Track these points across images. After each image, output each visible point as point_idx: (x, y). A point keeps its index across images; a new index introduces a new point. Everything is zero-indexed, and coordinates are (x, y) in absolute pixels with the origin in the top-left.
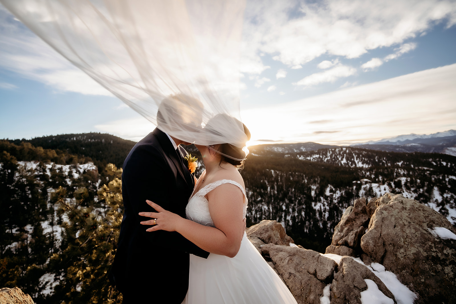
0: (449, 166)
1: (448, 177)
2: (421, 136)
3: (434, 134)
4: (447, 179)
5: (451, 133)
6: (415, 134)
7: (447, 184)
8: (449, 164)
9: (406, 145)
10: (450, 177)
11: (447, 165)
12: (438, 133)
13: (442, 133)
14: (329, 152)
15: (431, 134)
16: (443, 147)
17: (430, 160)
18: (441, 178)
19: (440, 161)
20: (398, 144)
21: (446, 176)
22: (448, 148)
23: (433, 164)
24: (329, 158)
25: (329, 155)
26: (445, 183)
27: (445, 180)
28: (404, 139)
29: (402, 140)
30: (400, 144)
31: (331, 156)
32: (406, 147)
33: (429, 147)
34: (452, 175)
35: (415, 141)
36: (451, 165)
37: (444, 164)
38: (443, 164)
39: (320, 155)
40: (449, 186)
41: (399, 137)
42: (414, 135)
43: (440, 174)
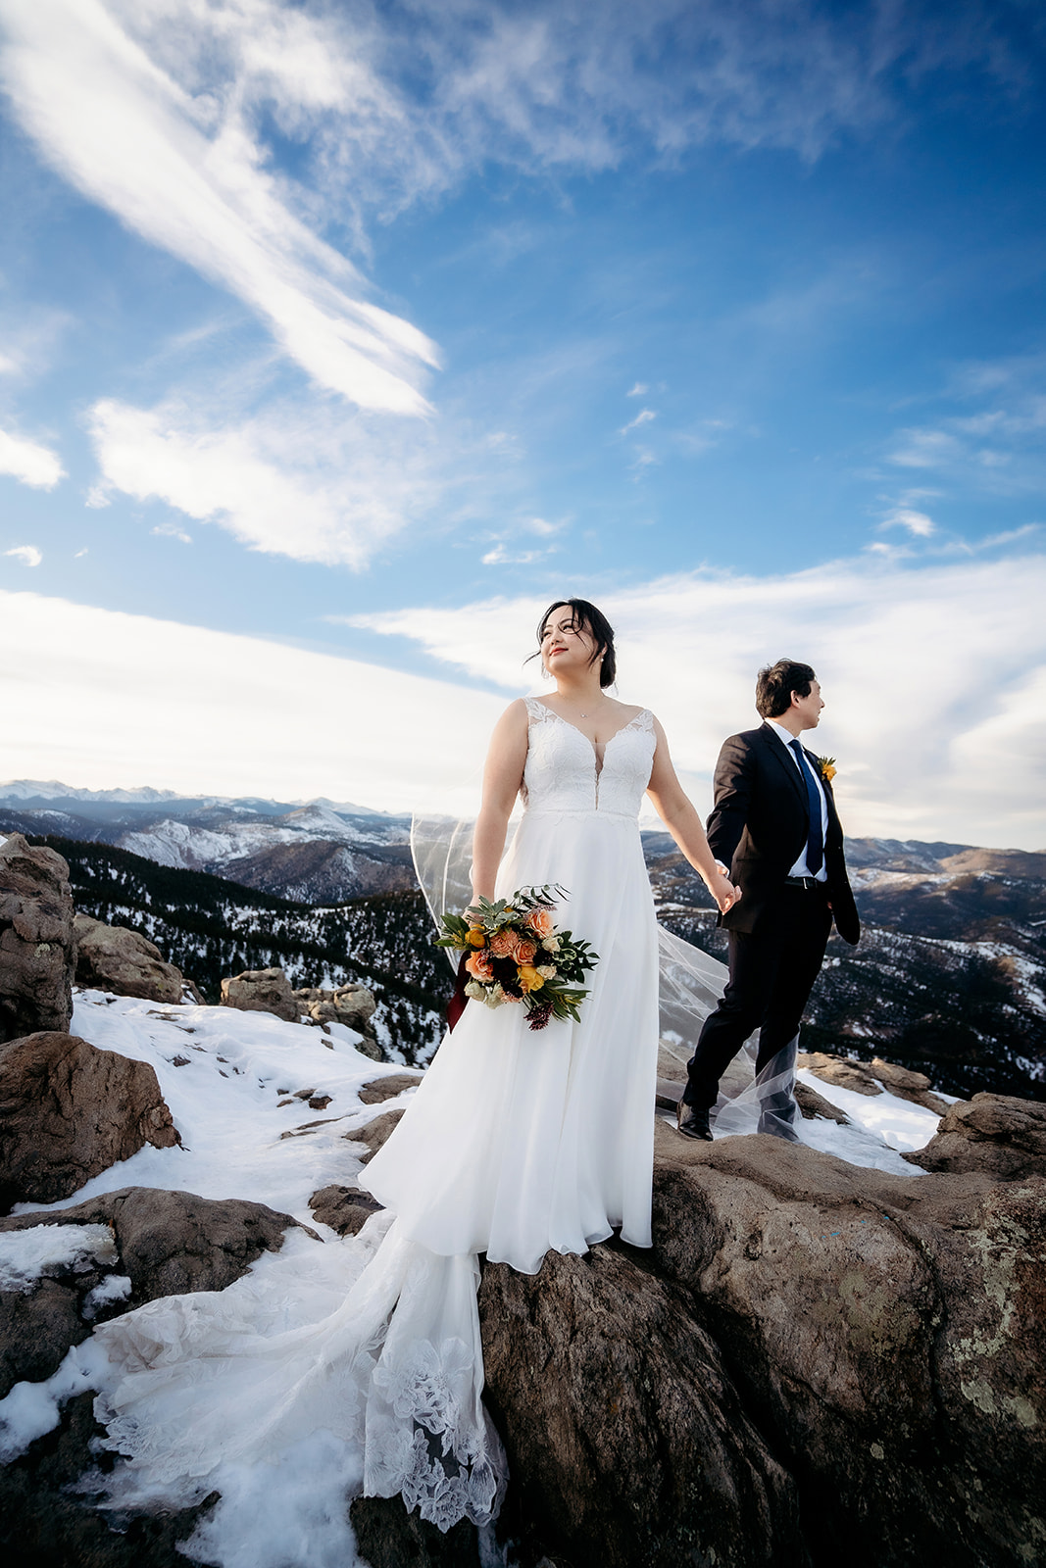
0: (123, 881)
1: (113, 910)
2: (77, 792)
5: (145, 797)
8: (125, 876)
9: (30, 813)
11: (119, 877)
12: (118, 790)
15: (102, 791)
16: (121, 831)
17: (84, 862)
19: (105, 866)
20: (9, 806)
21: (110, 906)
22: (132, 834)
23: (88, 874)
28: (30, 794)
29: (21, 795)
30: (14, 808)
32: (31, 818)
33: (88, 825)
35: (55, 804)
36: (128, 879)
37: (114, 874)
38: (110, 875)
41: (17, 784)
42: (58, 786)
43: (96, 902)
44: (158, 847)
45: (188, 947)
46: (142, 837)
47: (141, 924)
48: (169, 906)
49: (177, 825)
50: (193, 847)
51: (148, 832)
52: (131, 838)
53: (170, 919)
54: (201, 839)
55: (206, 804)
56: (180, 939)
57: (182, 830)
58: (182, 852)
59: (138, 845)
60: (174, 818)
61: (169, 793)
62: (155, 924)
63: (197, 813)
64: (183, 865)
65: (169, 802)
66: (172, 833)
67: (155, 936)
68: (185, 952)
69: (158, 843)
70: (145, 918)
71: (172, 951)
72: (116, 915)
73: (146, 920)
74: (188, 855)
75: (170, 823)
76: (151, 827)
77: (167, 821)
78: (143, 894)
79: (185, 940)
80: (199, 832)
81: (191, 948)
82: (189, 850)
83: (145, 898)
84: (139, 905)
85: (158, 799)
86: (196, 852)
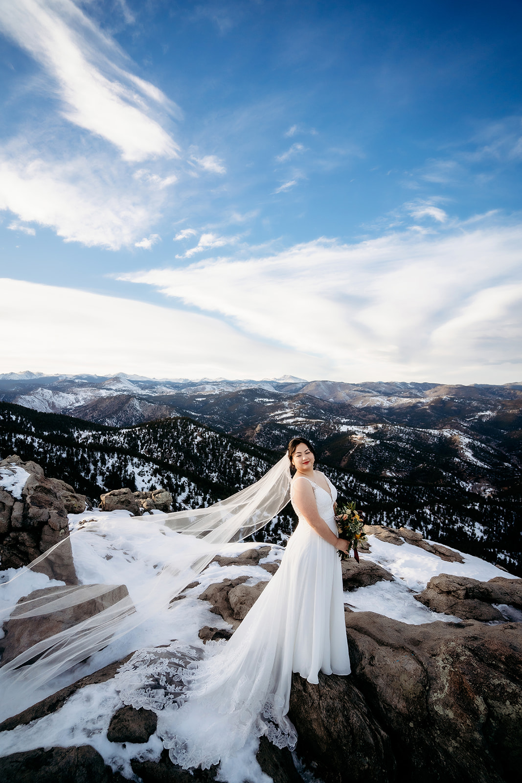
0: (19, 421)
1: (15, 437)
3: (6, 374)
4: (14, 440)
5: (27, 376)
7: (13, 446)
8: (20, 418)
10: (18, 436)
11: (17, 419)
12: (12, 373)
13: (16, 374)
15: (3, 374)
16: (15, 395)
18: (6, 438)
19: (8, 413)
21: (13, 435)
22: (23, 397)
26: (11, 445)
27: (11, 440)
34: (20, 434)
36: (21, 420)
37: (14, 418)
38: (12, 418)
40: (15, 449)
43: (5, 433)
44: (36, 402)
45: (56, 453)
46: (27, 397)
47: (31, 442)
48: (45, 433)
49: (45, 390)
50: (55, 401)
51: (30, 395)
52: (21, 398)
53: (46, 439)
54: (60, 397)
55: (60, 379)
56: (52, 449)
57: (48, 393)
58: (49, 405)
59: (25, 402)
60: (44, 387)
61: (40, 374)
62: (38, 442)
63: (56, 383)
64: (50, 411)
65: (40, 378)
66: (43, 395)
67: (39, 449)
68: (55, 456)
69: (36, 400)
70: (32, 439)
71: (48, 455)
72: (17, 439)
73: (33, 441)
74: (53, 406)
75: (42, 390)
76: (32, 392)
77: (40, 389)
78: (30, 427)
79: (55, 449)
80: (57, 393)
81: (58, 453)
82: (53, 403)
83: (31, 429)
84: (28, 433)
85: (34, 377)
86: (57, 403)
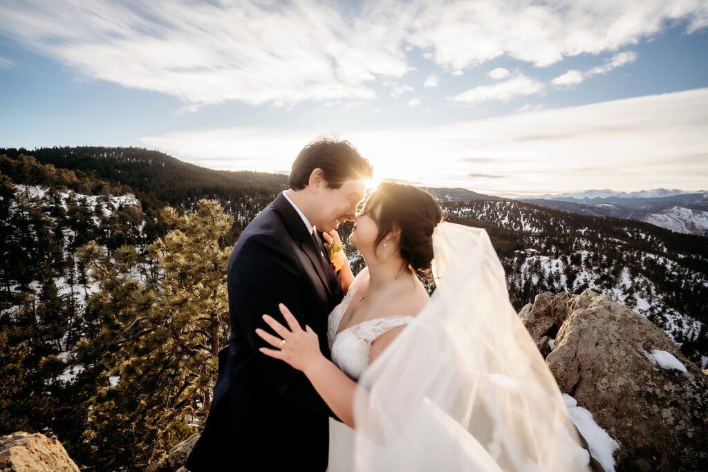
0: (649, 240)
1: (644, 255)
2: (619, 194)
3: (636, 193)
4: (643, 258)
5: (660, 194)
6: (611, 191)
7: (642, 265)
8: (650, 237)
9: (595, 205)
10: (648, 255)
11: (647, 238)
12: (643, 192)
13: (647, 192)
14: (486, 206)
15: (633, 192)
16: (645, 213)
17: (626, 229)
18: (635, 255)
19: (637, 231)
20: (585, 203)
21: (643, 253)
22: (652, 215)
23: (628, 235)
24: (485, 214)
25: (485, 209)
26: (640, 263)
27: (640, 259)
28: (595, 196)
29: (590, 197)
30: (587, 203)
31: (488, 212)
32: (596, 208)
33: (625, 210)
34: (650, 253)
35: (608, 200)
36: (652, 239)
37: (643, 236)
38: (641, 236)
39: (472, 208)
40: (644, 268)
41: (588, 192)
42: (608, 192)
43: (635, 250)
44: (670, 221)
45: (695, 280)
46: (659, 216)
47: (662, 264)
48: (680, 256)
49: (683, 209)
50: (695, 221)
51: (663, 213)
52: (652, 217)
53: (680, 261)
54: (702, 217)
55: (705, 196)
56: (690, 274)
57: (686, 212)
58: (687, 225)
59: (656, 220)
60: (681, 205)
61: (676, 191)
62: (672, 265)
63: (698, 201)
64: (687, 232)
65: (677, 196)
66: (680, 214)
67: (672, 272)
68: (693, 283)
69: (669, 219)
70: (665, 261)
71: (684, 281)
72: (646, 258)
73: (665, 262)
74: (692, 226)
75: (678, 208)
76: (665, 211)
77: (676, 207)
78: (662, 247)
79: (693, 276)
80: (699, 213)
81: (699, 281)
82: (692, 223)
83: (663, 249)
84: (661, 254)
85: (669, 195)
86: (697, 224)
